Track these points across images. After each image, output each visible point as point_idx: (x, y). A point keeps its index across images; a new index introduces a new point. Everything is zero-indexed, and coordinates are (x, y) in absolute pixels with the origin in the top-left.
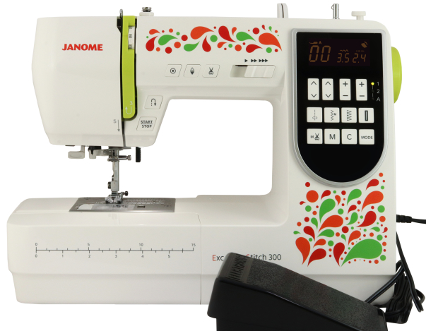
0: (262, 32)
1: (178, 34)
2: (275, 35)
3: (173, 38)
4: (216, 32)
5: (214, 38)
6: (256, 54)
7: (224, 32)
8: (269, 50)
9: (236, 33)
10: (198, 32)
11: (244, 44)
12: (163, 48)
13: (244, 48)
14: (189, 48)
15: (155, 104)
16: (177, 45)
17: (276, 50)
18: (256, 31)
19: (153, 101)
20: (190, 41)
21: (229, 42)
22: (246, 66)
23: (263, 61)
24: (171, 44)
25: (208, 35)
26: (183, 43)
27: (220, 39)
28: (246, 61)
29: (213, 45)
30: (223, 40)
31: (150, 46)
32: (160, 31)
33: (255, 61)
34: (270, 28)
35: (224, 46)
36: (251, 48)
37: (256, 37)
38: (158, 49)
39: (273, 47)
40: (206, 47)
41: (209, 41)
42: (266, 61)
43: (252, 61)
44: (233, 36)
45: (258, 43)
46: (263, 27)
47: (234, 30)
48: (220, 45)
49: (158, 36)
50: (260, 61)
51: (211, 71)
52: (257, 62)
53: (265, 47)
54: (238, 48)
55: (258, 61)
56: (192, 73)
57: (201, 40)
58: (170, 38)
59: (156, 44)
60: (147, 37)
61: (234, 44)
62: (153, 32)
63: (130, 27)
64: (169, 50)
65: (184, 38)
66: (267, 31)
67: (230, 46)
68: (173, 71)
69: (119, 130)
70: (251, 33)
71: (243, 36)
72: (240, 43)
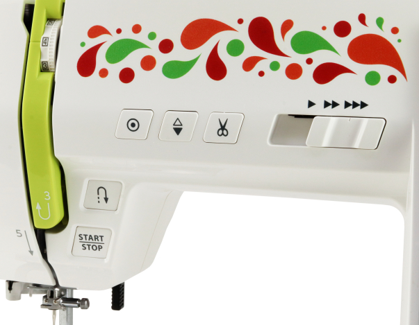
0: (357, 30)
1: (152, 36)
2: (392, 39)
3: (139, 45)
4: (243, 34)
5: (235, 48)
6: (338, 88)
7: (261, 32)
8: (372, 79)
9: (291, 34)
10: (198, 32)
11: (309, 61)
12: (115, 70)
13: (308, 71)
14: (175, 70)
15: (106, 199)
16: (148, 63)
17: (392, 79)
18: (342, 29)
19: (102, 191)
20: (180, 53)
21: (271, 57)
22: (312, 117)
23: (355, 105)
24: (133, 60)
25: (221, 40)
26: (162, 59)
27: (251, 50)
28: (311, 104)
29: (233, 64)
30: (258, 52)
31: (86, 65)
32: (113, 30)
33: (335, 104)
34: (380, 22)
35: (259, 66)
36: (326, 73)
37: (343, 44)
38: (104, 73)
39: (385, 70)
40: (216, 69)
41: (223, 55)
42: (363, 105)
43: (326, 104)
44: (282, 43)
45: (345, 61)
46: (362, 18)
47: (287, 25)
48: (249, 64)
49: (107, 41)
50: (347, 105)
51: (223, 128)
52: (341, 109)
53: (362, 69)
54: (294, 72)
55: (342, 105)
56: (178, 131)
57: (204, 51)
58: (133, 45)
59: (101, 61)
60: (83, 44)
61: (284, 63)
62: (96, 31)
63: (50, 20)
64: (127, 76)
65: (166, 46)
66: (371, 29)
67: (275, 66)
68: (133, 125)
69: (31, 252)
70: (330, 36)
71: (307, 42)
72: (301, 59)
